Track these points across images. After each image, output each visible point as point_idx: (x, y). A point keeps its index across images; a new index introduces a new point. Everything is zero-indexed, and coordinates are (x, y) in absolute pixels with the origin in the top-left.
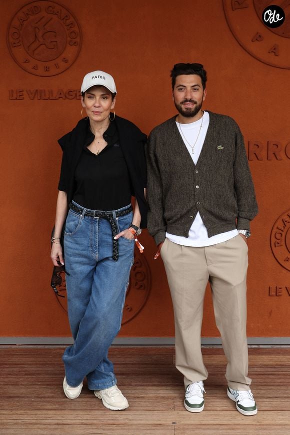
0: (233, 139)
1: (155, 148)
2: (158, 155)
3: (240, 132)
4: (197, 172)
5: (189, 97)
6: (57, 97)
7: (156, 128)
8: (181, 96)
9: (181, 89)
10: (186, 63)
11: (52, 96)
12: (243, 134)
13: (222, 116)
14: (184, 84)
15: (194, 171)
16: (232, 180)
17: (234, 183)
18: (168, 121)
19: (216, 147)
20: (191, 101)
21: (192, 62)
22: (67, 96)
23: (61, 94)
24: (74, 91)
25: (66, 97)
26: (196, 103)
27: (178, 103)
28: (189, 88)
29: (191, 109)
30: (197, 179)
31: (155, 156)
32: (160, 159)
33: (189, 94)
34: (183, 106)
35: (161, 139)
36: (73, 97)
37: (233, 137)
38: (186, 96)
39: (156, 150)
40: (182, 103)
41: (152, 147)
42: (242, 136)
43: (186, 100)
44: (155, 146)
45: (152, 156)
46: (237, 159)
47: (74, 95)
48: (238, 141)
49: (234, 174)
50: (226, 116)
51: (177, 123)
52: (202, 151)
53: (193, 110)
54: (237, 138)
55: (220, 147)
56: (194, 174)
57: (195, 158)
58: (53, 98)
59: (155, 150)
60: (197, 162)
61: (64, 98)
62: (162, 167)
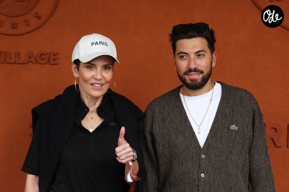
0: (250, 118)
1: (152, 125)
2: (155, 133)
3: (259, 110)
4: (203, 156)
5: (193, 66)
6: (26, 61)
7: (155, 100)
8: (183, 65)
9: (182, 57)
10: (187, 23)
11: (19, 59)
12: (263, 113)
13: (237, 89)
14: (186, 51)
15: (200, 155)
16: (247, 169)
17: (249, 174)
18: (169, 92)
19: (229, 127)
20: (195, 70)
21: (195, 21)
22: (38, 60)
23: (30, 57)
24: (47, 54)
25: (36, 61)
26: (202, 72)
27: (181, 73)
28: (192, 56)
29: (196, 80)
30: (203, 166)
31: (152, 134)
32: (159, 139)
33: (193, 63)
34: (186, 77)
35: (160, 114)
36: (45, 61)
37: (251, 115)
38: (189, 64)
39: (154, 128)
40: (186, 73)
41: (149, 124)
42: (261, 115)
43: (190, 70)
44: (153, 122)
45: (148, 135)
46: (254, 143)
47: (47, 59)
48: (257, 121)
49: (249, 161)
50: (242, 90)
51: (181, 95)
52: (211, 130)
53: (199, 81)
54: (256, 117)
55: (233, 127)
56: (200, 159)
57: (202, 139)
58: (21, 62)
59: (152, 127)
60: (204, 145)
61: (35, 62)
62: (160, 149)
